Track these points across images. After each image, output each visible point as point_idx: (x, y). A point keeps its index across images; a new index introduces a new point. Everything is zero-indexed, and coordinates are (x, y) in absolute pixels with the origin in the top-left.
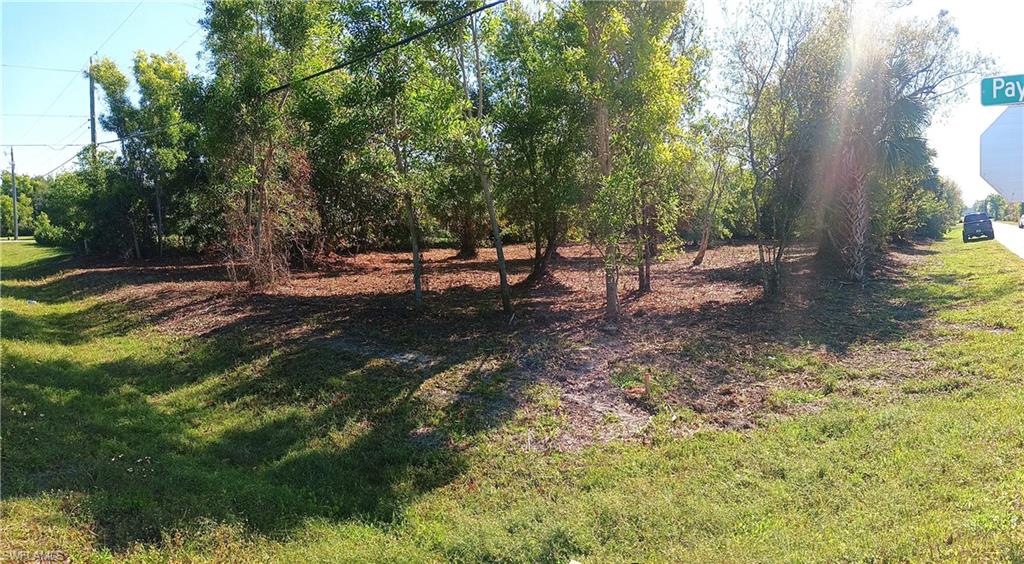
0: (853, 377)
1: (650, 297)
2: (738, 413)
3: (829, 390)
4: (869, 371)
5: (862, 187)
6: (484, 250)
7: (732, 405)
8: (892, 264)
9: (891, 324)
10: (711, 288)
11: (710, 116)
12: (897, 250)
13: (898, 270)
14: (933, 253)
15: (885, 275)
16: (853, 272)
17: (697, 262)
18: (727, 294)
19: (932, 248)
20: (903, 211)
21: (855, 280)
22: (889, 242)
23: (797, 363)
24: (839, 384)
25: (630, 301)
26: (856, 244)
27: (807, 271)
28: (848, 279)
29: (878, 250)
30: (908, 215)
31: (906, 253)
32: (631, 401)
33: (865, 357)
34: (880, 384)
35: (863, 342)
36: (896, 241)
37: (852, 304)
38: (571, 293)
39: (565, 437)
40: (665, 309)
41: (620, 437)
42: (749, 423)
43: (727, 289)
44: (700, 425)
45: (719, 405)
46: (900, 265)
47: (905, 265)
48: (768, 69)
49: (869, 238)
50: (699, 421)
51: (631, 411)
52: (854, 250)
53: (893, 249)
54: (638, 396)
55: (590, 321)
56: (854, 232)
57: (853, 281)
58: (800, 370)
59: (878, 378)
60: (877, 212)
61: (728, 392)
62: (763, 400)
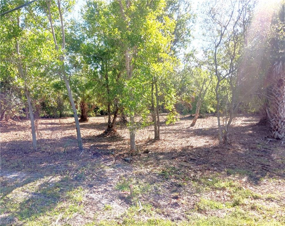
0: (256, 198)
1: (159, 142)
2: (178, 210)
3: (237, 204)
4: (268, 196)
7: (176, 205)
10: (193, 139)
11: (195, 49)
17: (192, 125)
18: (200, 142)
21: (278, 139)
24: (245, 201)
25: (148, 145)
27: (251, 132)
28: (273, 138)
32: (122, 198)
33: (268, 186)
34: (272, 205)
35: (271, 176)
37: (272, 153)
38: (122, 140)
39: (78, 218)
40: (162, 149)
41: (109, 218)
42: (181, 217)
43: (201, 140)
44: (153, 215)
45: (169, 204)
48: (228, 22)
50: (153, 213)
51: (120, 204)
52: (278, 121)
54: (126, 196)
55: (120, 155)
56: (279, 111)
58: (224, 189)
59: (272, 201)
61: (176, 198)
62: (194, 205)
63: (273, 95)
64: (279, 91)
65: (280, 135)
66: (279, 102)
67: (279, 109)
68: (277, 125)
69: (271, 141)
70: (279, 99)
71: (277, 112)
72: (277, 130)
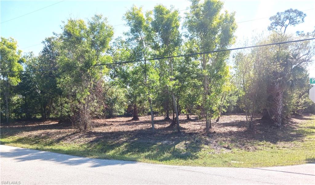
1: (211, 130)
5: (281, 95)
6: (141, 117)
8: (292, 122)
9: (290, 138)
12: (295, 118)
13: (295, 125)
14: (310, 119)
15: (289, 126)
16: (277, 124)
17: (217, 121)
19: (311, 118)
20: (298, 103)
21: (278, 127)
22: (292, 115)
23: (262, 144)
26: (278, 114)
27: (259, 124)
28: (275, 126)
29: (287, 117)
30: (299, 104)
31: (298, 119)
32: (225, 147)
33: (281, 144)
35: (281, 141)
36: (294, 114)
37: (277, 133)
38: (187, 129)
46: (295, 123)
47: (298, 123)
49: (283, 112)
51: (226, 149)
52: (277, 116)
53: (293, 117)
57: (277, 127)
60: (286, 103)
63: (274, 101)
64: (277, 99)
65: (279, 125)
66: (277, 105)
67: (278, 109)
68: (277, 118)
69: (273, 128)
70: (277, 103)
71: (277, 111)
72: (277, 121)
